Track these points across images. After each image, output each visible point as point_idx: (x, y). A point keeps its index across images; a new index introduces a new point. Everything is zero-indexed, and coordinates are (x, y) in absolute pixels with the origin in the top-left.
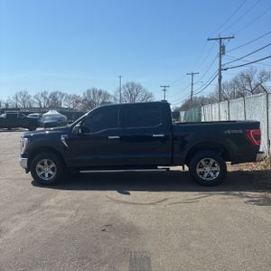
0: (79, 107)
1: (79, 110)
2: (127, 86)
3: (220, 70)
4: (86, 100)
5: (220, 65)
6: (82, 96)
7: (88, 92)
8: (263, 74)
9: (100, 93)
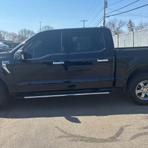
0: (16, 40)
1: (16, 42)
2: (45, 28)
3: (105, 17)
4: (20, 36)
5: (105, 14)
6: (17, 33)
7: (22, 31)
8: (121, 22)
9: (29, 32)
